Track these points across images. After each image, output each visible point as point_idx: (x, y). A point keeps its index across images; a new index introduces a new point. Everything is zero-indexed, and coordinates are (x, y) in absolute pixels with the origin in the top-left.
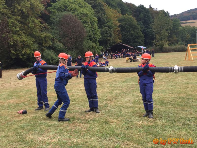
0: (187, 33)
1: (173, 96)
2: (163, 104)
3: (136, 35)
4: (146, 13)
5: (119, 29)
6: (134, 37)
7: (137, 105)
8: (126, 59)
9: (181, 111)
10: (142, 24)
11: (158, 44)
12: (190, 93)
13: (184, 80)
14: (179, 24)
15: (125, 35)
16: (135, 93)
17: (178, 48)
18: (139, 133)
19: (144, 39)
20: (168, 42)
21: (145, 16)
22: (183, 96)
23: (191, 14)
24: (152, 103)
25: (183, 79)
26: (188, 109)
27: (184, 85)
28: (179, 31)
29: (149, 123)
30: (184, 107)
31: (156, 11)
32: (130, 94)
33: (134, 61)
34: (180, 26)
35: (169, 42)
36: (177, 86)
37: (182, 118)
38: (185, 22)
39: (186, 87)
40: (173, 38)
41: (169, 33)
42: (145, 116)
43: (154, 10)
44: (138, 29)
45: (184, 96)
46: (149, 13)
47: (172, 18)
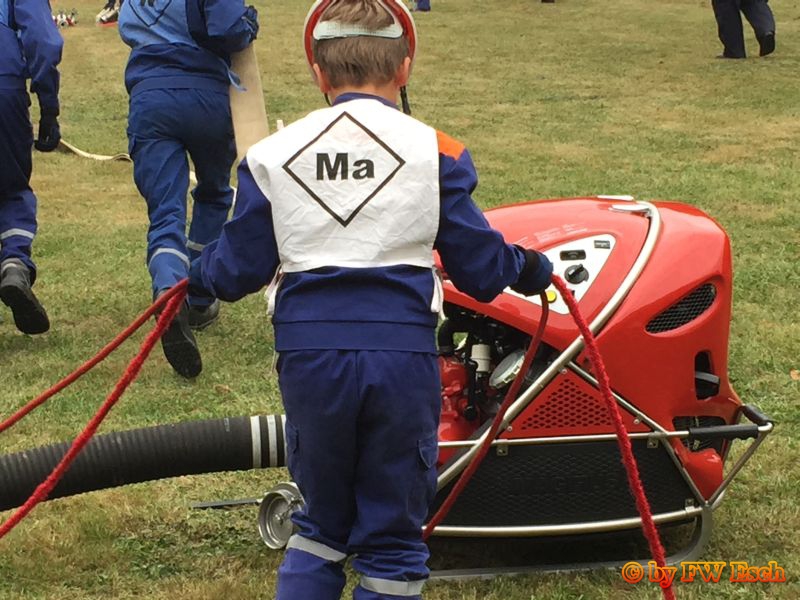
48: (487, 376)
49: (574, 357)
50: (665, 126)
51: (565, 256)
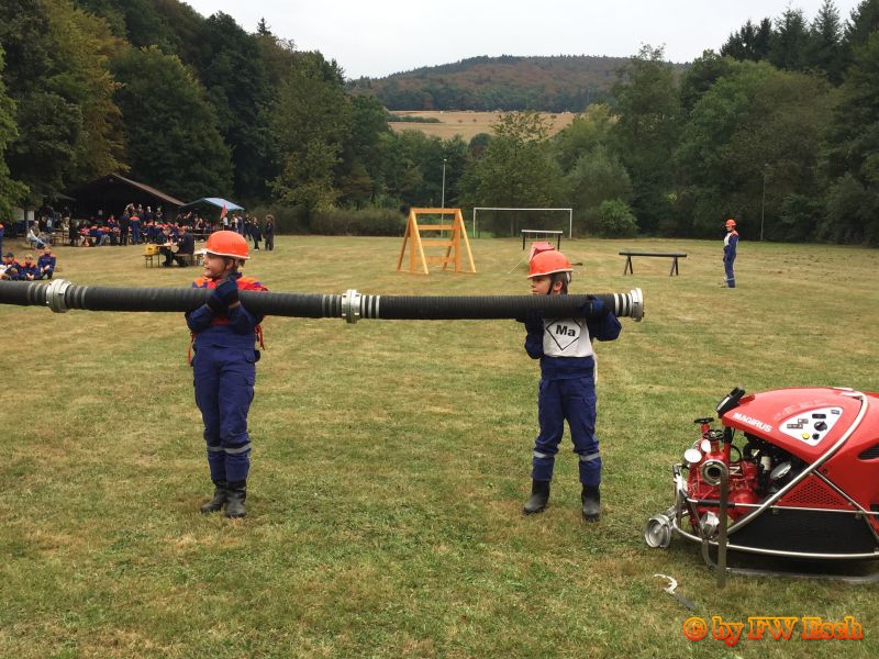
0: (410, 162)
1: (337, 421)
2: (294, 455)
3: (197, 146)
4: (244, 52)
5: (117, 110)
6: (186, 153)
7: (179, 463)
8: (147, 252)
9: (363, 483)
10: (226, 98)
11: (290, 194)
12: (406, 407)
13: (386, 354)
14: (381, 119)
15: (145, 140)
16: (173, 407)
17: (374, 219)
18: (173, 589)
19: (233, 166)
20: (334, 193)
21: (240, 67)
22: (376, 419)
23: (426, 85)
24: (245, 448)
25: (383, 350)
26: (392, 473)
27: (385, 373)
28: (378, 150)
29: (227, 538)
30: (377, 464)
31: (288, 51)
32: (147, 411)
33: (182, 264)
34: (386, 129)
35: (340, 193)
36: (356, 378)
37: (364, 510)
38: (402, 114)
39: (392, 381)
40: (356, 177)
41: (338, 155)
42: (212, 509)
43: (279, 49)
44: (207, 120)
45: (381, 420)
46: (259, 57)
47: (355, 92)
48: (769, 472)
49: (817, 468)
50: (861, 352)
51: (815, 416)
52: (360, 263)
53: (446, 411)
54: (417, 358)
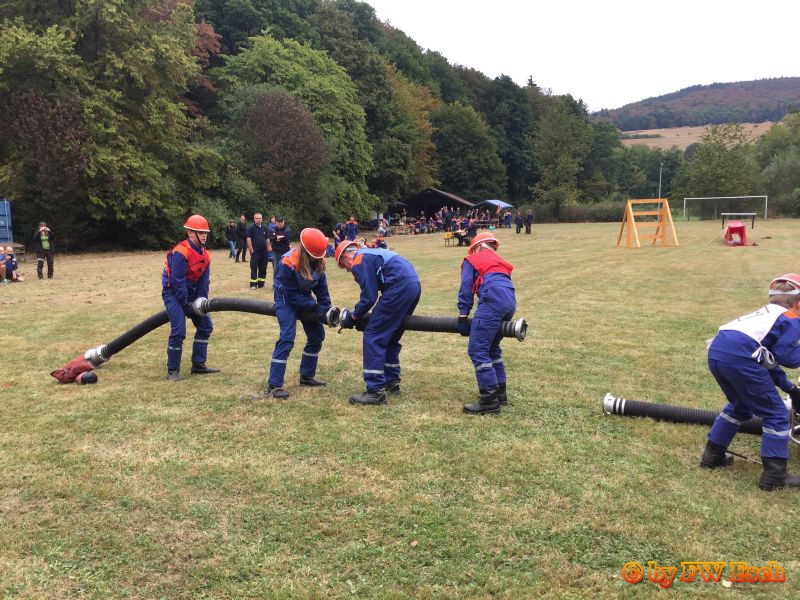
0: (636, 168)
4: (517, 101)
6: (476, 170)
10: (505, 132)
11: (546, 195)
14: (616, 138)
15: (451, 164)
17: (606, 210)
19: (507, 178)
20: (577, 193)
21: (514, 110)
23: (652, 111)
28: (612, 160)
34: (619, 145)
35: (582, 193)
38: (632, 133)
40: (595, 181)
41: (580, 166)
44: (490, 147)
46: (527, 102)
47: (596, 121)
52: (592, 241)
53: (627, 343)
54: (616, 306)
